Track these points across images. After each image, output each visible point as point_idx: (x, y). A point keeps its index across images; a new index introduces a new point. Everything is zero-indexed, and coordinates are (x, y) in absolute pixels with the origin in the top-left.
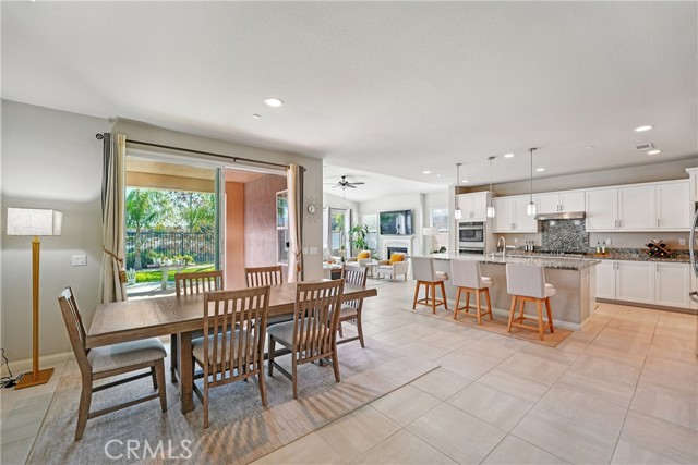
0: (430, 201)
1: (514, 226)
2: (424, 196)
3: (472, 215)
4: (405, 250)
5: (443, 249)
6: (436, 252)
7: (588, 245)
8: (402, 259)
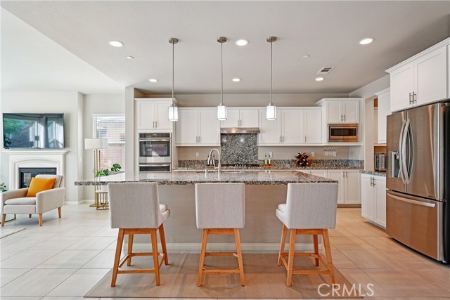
0: (92, 103)
1: (198, 139)
2: (84, 96)
3: (156, 124)
4: (53, 171)
5: (116, 168)
6: (106, 173)
7: (256, 158)
8: (53, 184)
